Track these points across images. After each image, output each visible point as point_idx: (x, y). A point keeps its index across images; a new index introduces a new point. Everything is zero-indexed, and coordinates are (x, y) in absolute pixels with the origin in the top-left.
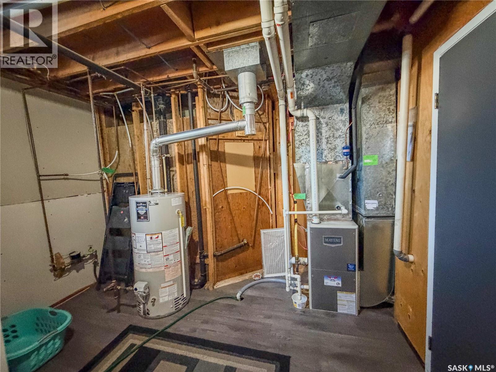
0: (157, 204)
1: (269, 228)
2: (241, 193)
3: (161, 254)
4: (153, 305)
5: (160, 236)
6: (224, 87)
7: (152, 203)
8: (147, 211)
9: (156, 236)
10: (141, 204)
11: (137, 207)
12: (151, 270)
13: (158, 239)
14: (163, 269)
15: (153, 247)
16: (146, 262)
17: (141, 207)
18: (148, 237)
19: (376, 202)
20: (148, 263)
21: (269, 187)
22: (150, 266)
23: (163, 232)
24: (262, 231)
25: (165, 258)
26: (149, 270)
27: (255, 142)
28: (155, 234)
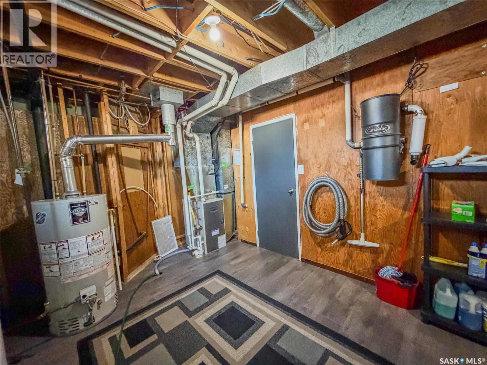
0: (96, 203)
1: (155, 219)
2: (136, 192)
3: (103, 253)
4: (99, 308)
5: (101, 234)
6: (124, 100)
7: (92, 202)
8: (87, 211)
9: (98, 235)
10: (79, 205)
11: (72, 209)
12: (95, 272)
13: (100, 238)
14: (105, 267)
15: (95, 248)
16: (88, 266)
17: (79, 208)
18: (90, 239)
19: (227, 185)
20: (91, 266)
21: (153, 186)
22: (93, 268)
23: (103, 230)
24: (153, 222)
25: (106, 255)
26: (91, 274)
27: (142, 149)
28: (96, 234)
